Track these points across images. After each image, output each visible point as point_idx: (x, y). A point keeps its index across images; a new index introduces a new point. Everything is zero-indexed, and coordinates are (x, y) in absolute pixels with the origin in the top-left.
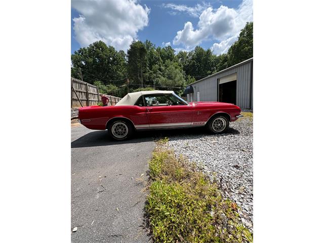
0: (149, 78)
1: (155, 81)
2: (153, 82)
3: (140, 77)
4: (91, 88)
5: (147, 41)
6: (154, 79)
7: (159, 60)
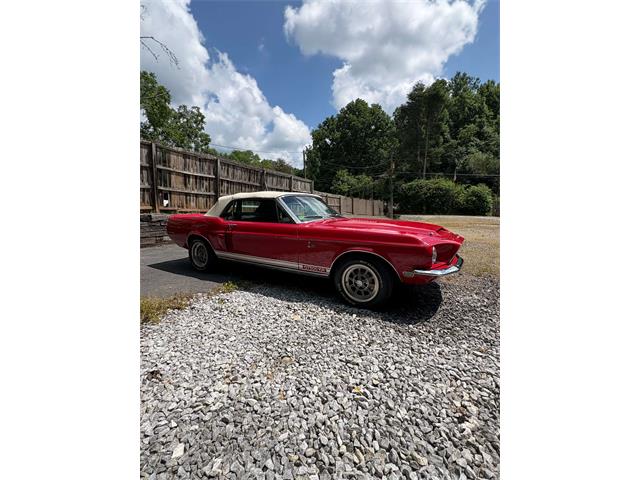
0: (444, 158)
1: (459, 163)
2: (454, 165)
3: (422, 155)
4: (299, 183)
5: (459, 74)
6: (459, 157)
7: (480, 112)
